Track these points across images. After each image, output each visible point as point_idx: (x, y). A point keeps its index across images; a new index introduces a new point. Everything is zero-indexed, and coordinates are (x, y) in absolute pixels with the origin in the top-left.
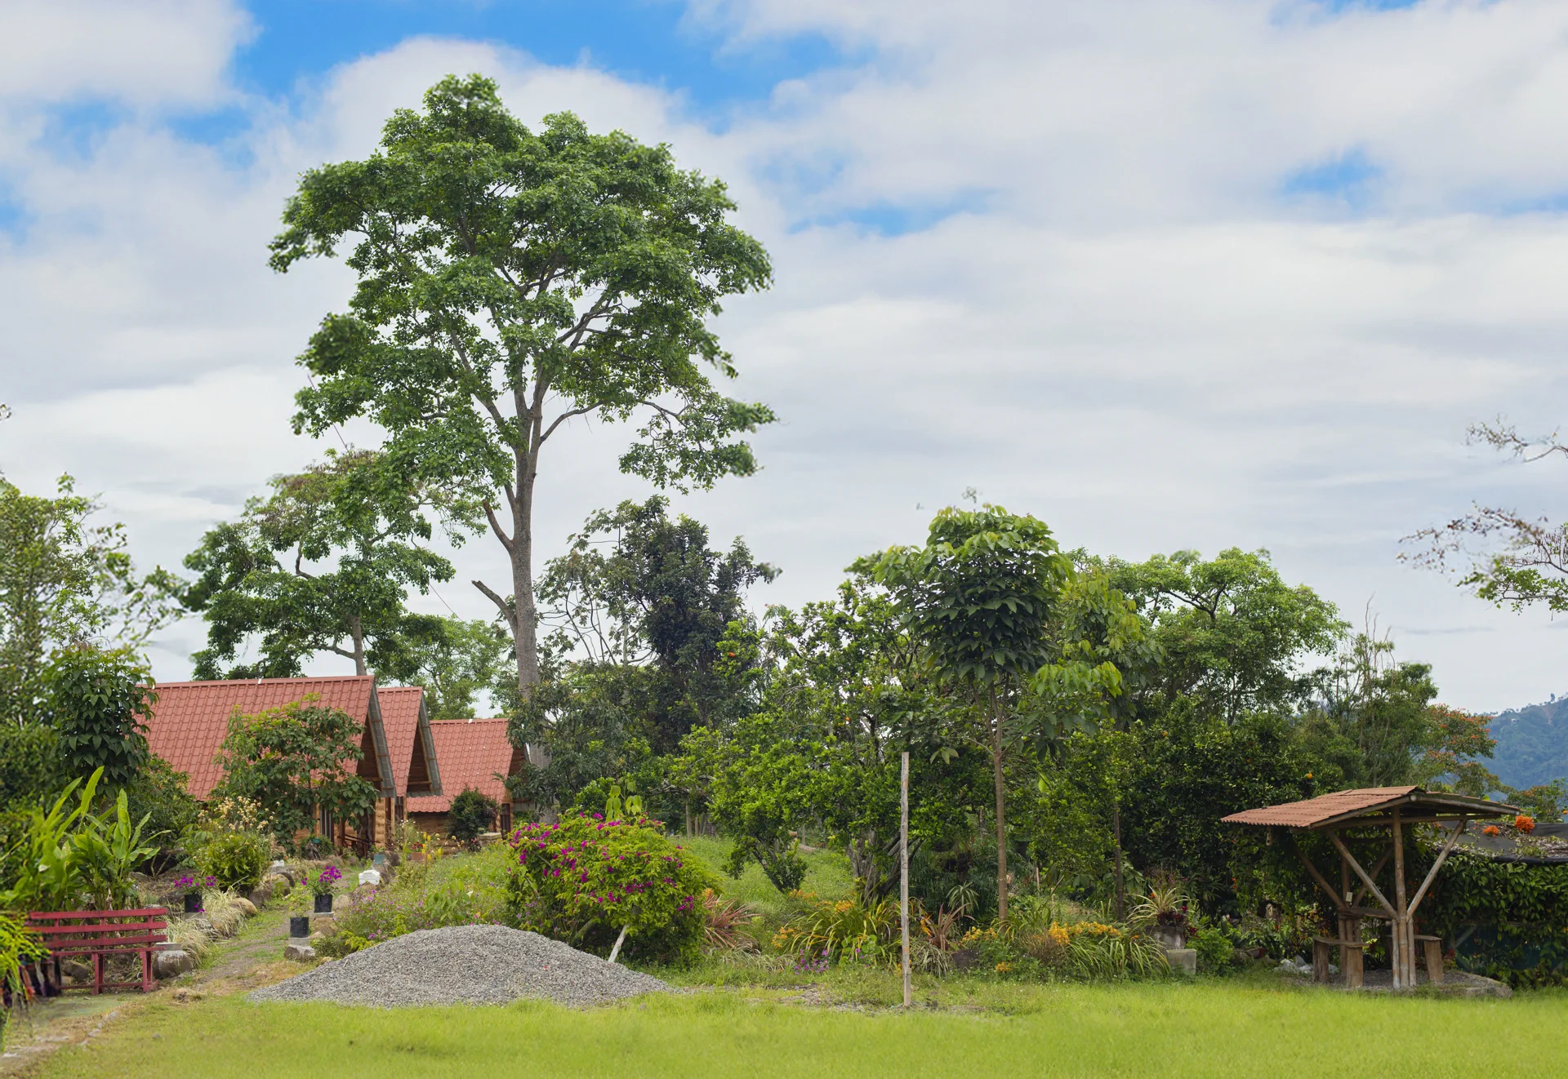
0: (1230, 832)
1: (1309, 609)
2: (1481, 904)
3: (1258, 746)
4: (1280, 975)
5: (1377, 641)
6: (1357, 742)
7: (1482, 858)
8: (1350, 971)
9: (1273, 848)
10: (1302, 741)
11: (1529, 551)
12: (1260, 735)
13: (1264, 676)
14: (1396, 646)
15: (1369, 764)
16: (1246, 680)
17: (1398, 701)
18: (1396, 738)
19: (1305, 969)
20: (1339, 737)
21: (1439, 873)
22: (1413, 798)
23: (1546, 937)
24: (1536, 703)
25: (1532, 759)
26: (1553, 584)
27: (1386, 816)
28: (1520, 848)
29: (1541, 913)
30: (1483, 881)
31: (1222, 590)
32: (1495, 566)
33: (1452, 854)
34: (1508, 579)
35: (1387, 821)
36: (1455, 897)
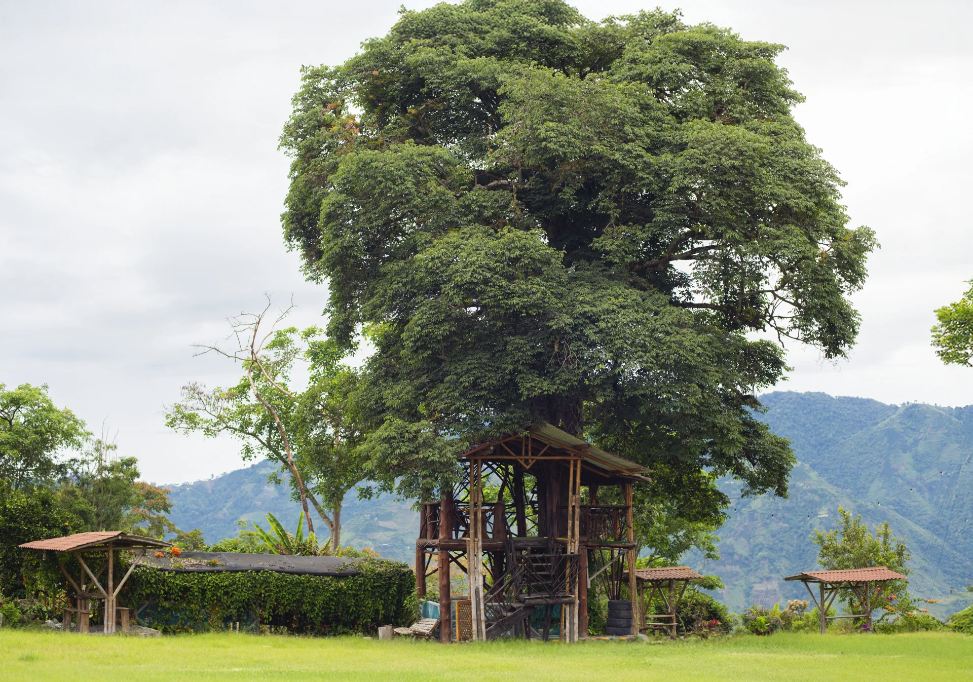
0: (23, 553)
1: (69, 423)
2: (151, 592)
3: (41, 508)
4: (45, 628)
5: (108, 444)
6: (92, 502)
7: (153, 569)
8: (82, 625)
9: (46, 562)
10: (59, 500)
11: (195, 403)
12: (42, 502)
13: (39, 461)
14: (118, 447)
15: (98, 515)
16: (28, 463)
17: (117, 479)
18: (115, 500)
19: (59, 625)
20: (81, 500)
21: (131, 575)
22: (120, 538)
23: (183, 609)
24: (202, 479)
25: (197, 513)
26: (206, 422)
27: (106, 546)
28: (173, 564)
29: (180, 597)
30: (153, 580)
31: (18, 408)
32: (176, 410)
33: (138, 566)
34: (182, 417)
35: (106, 549)
36: (138, 588)
